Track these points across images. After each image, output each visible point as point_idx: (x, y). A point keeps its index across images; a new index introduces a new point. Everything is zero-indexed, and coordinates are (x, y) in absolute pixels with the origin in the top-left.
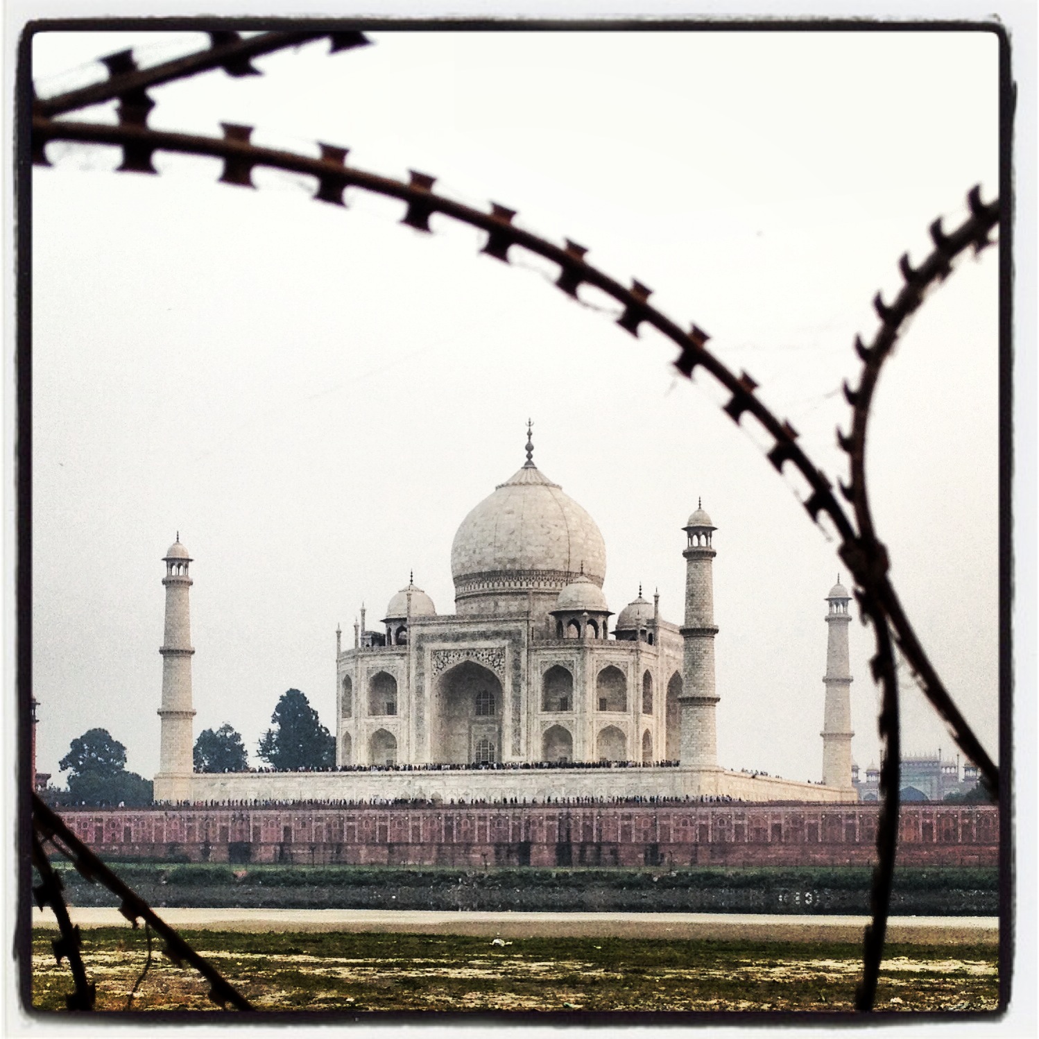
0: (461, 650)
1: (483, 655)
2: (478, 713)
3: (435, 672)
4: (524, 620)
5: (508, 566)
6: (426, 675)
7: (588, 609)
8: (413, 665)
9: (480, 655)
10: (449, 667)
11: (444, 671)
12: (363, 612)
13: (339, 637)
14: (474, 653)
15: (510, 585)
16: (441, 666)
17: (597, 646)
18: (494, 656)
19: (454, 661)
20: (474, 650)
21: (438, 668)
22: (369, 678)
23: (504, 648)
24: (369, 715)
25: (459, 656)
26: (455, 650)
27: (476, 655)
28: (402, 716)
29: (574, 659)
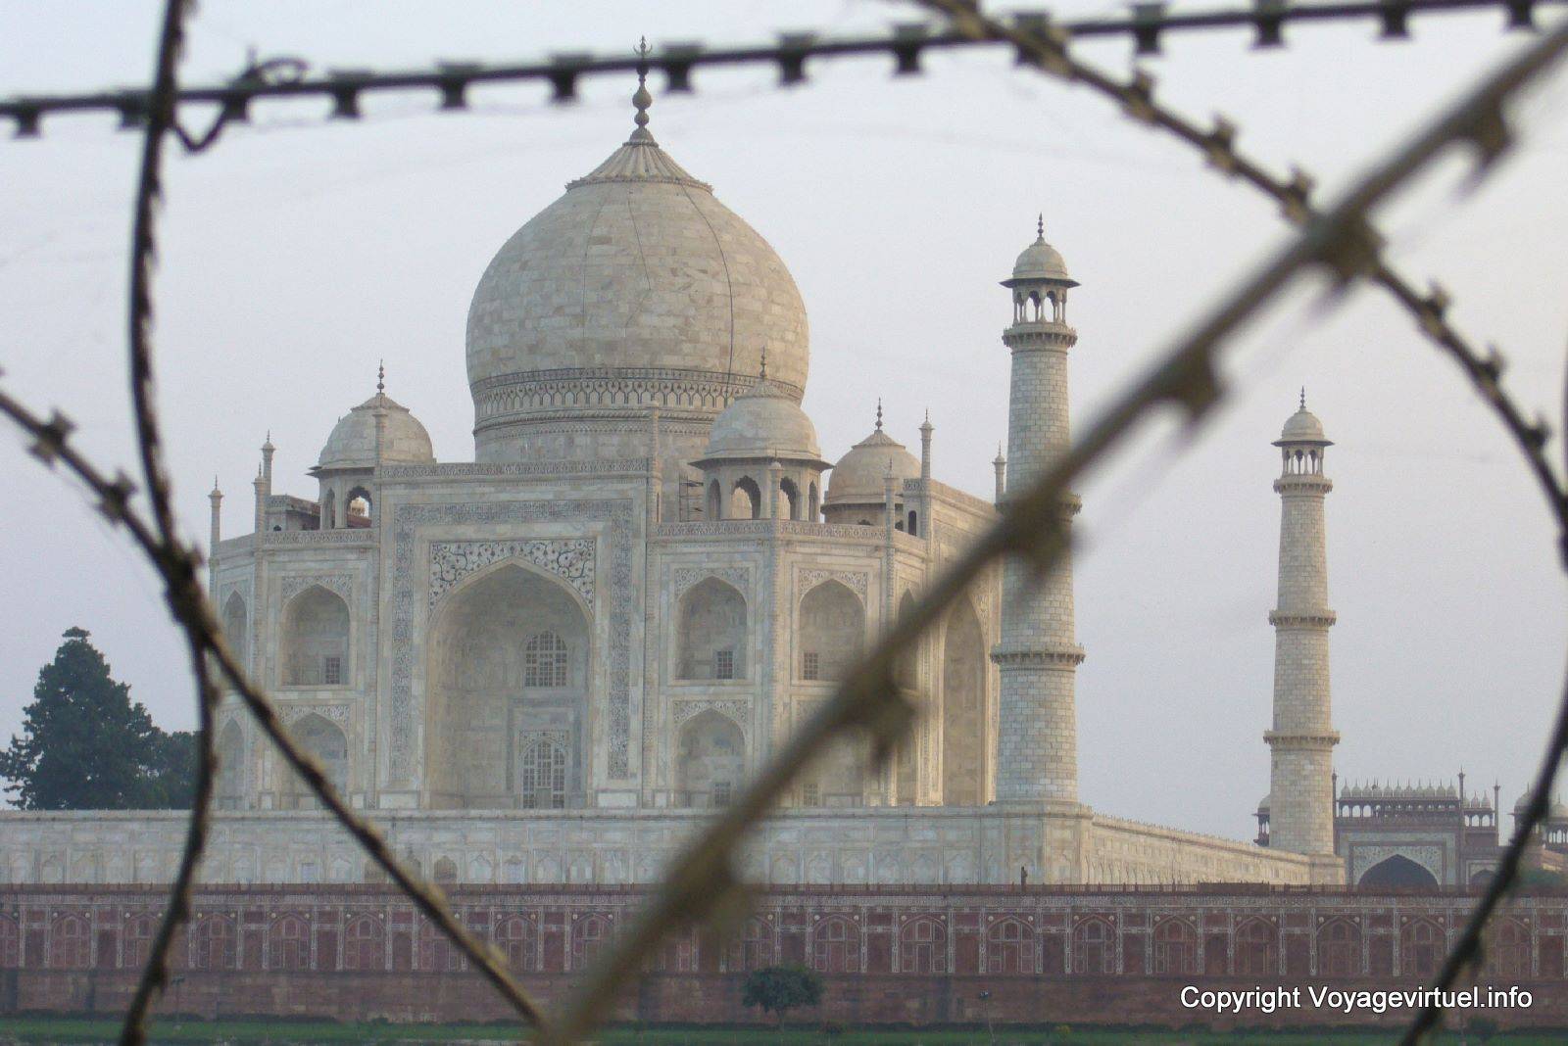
0: (497, 542)
1: (545, 553)
2: (530, 682)
3: (437, 589)
4: (641, 477)
5: (598, 358)
6: (416, 597)
7: (781, 454)
8: (388, 574)
9: (539, 554)
10: (469, 579)
11: (457, 588)
12: (268, 451)
13: (216, 508)
14: (527, 549)
15: (600, 400)
16: (450, 577)
17: (801, 537)
18: (570, 555)
19: (479, 564)
20: (526, 541)
21: (443, 579)
22: (287, 601)
23: (595, 538)
24: (284, 683)
25: (493, 554)
26: (483, 542)
27: (531, 553)
28: (361, 687)
29: (751, 565)
